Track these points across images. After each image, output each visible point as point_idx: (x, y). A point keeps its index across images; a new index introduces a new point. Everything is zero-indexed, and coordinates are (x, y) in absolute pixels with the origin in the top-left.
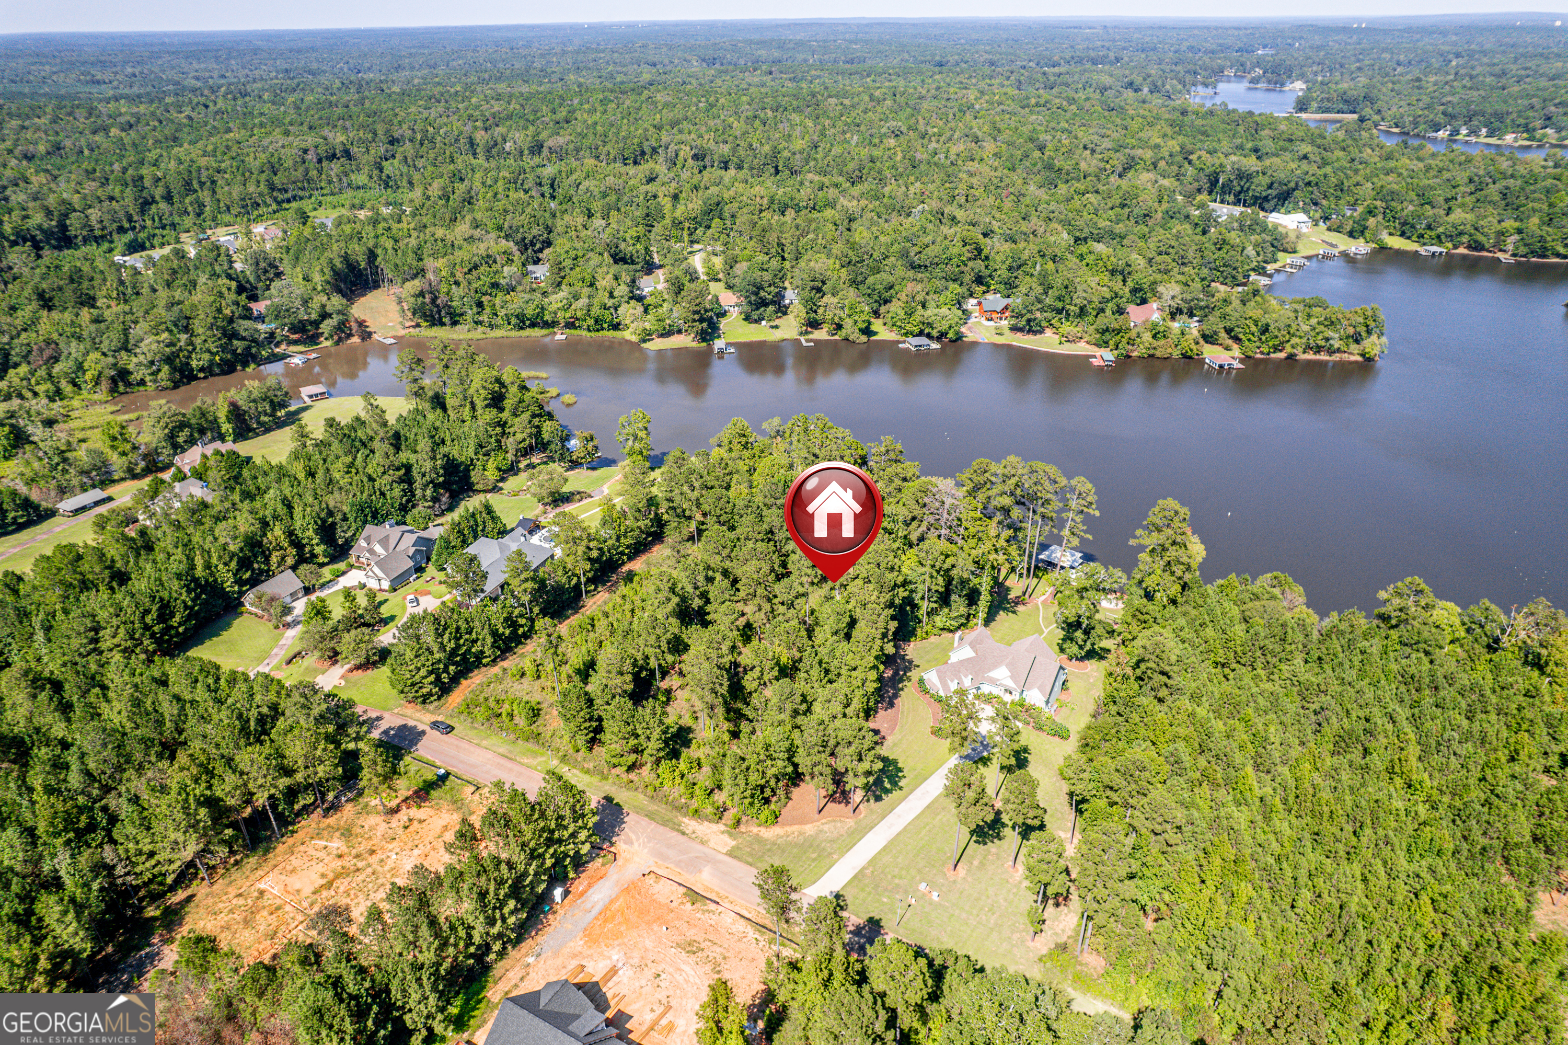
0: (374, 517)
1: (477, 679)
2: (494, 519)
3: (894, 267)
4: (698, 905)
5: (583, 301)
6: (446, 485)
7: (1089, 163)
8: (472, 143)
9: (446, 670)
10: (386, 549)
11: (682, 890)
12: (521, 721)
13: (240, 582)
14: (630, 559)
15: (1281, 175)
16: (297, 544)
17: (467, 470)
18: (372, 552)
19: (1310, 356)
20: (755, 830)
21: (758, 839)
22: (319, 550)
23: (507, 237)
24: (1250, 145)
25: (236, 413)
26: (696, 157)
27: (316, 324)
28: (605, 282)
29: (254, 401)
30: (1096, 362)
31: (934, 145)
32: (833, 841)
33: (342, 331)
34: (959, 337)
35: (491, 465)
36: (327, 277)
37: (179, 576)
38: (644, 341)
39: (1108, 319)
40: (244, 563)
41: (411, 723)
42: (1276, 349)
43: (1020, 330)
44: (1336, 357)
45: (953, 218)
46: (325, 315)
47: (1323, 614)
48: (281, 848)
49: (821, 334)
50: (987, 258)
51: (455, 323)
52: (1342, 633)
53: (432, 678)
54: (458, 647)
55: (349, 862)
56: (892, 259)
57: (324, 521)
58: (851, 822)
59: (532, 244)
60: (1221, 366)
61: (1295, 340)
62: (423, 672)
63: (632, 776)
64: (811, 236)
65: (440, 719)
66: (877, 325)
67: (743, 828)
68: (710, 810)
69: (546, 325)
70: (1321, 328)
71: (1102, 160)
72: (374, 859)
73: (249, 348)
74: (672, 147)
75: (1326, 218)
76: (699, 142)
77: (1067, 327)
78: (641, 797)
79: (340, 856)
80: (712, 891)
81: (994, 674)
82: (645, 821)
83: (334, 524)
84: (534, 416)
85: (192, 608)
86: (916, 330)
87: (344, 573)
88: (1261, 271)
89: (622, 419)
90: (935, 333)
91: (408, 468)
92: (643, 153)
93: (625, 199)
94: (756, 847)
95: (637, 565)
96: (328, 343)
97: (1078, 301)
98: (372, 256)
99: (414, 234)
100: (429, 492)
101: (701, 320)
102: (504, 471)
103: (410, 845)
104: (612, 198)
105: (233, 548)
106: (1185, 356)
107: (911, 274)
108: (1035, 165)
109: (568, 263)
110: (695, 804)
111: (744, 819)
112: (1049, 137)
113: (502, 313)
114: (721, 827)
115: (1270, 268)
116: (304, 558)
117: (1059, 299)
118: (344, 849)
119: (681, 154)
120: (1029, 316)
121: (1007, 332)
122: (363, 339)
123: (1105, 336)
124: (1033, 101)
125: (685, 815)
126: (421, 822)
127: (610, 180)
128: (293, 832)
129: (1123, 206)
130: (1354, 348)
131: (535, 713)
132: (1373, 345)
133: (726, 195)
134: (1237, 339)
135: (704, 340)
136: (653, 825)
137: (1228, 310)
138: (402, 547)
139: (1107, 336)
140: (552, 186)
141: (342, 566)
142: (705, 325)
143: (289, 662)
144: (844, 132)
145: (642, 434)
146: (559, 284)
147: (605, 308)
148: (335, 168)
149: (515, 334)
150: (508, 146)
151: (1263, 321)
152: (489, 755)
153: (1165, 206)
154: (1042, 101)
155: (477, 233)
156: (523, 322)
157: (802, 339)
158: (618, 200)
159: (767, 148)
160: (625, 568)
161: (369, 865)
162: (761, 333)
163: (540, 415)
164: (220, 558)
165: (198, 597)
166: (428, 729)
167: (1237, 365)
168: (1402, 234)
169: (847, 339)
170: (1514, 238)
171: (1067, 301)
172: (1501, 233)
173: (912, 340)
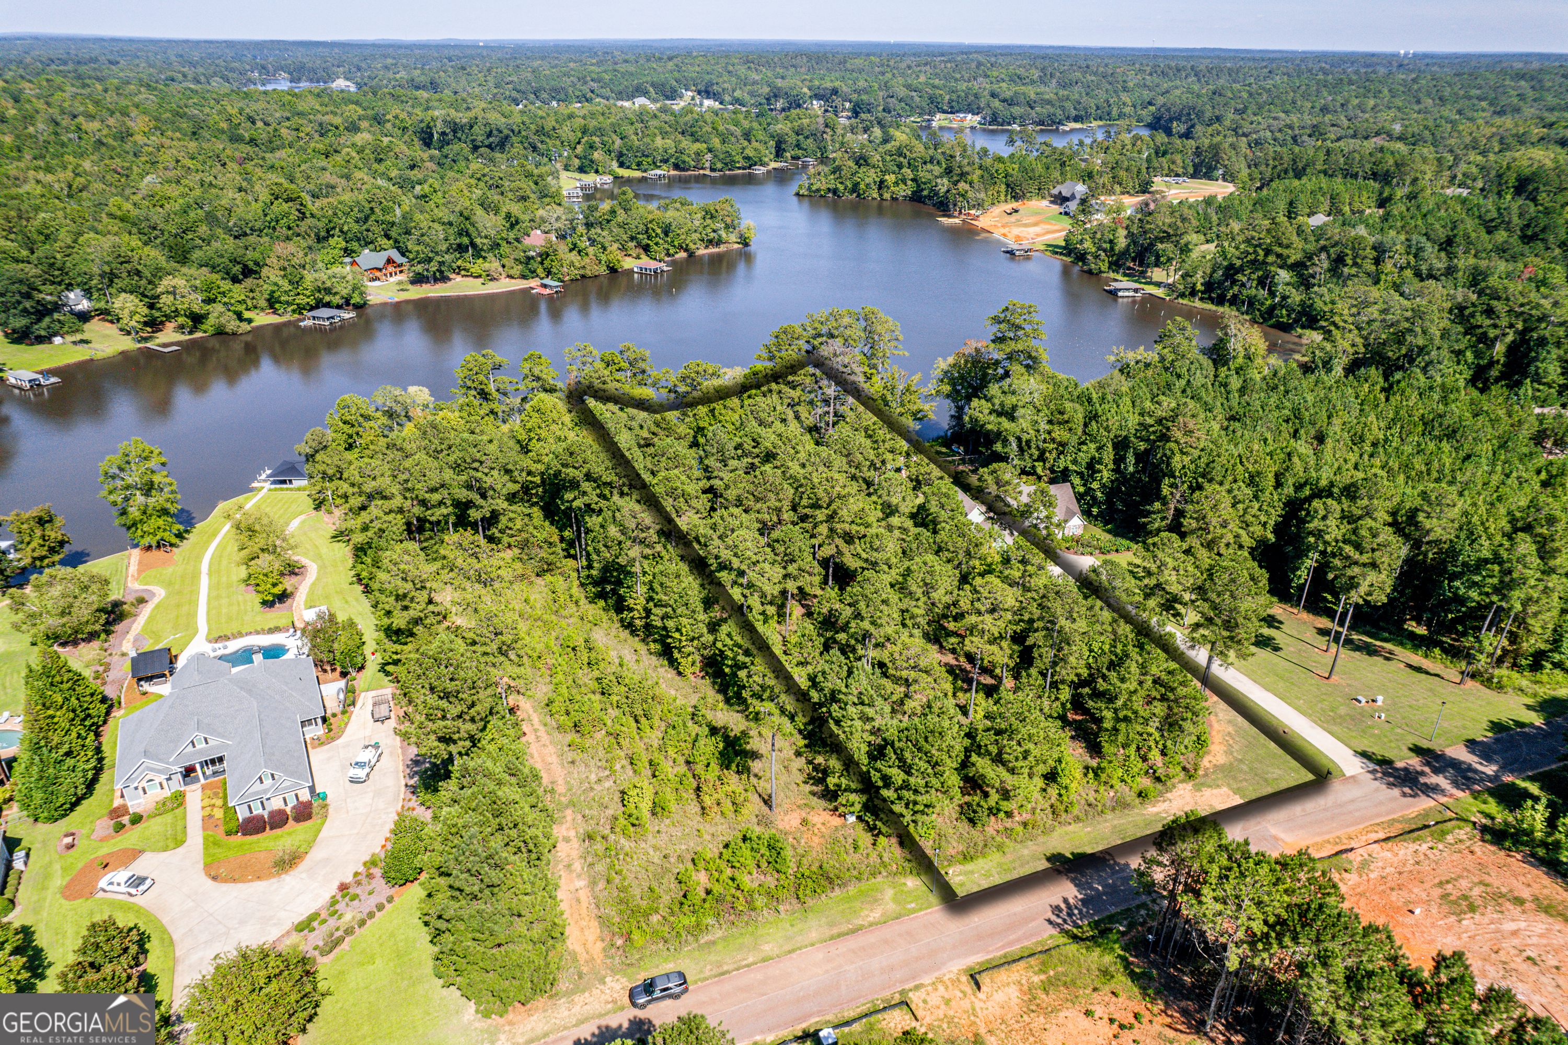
19: (705, 251)
20: (1206, 763)
34: (366, 301)
42: (681, 248)
43: (425, 279)
70: (707, 221)
77: (478, 266)
78: (1071, 828)
86: (311, 301)
90: (338, 300)
94: (1241, 776)
106: (612, 270)
120: (439, 258)
121: (408, 285)
123: (526, 267)
125: (1142, 806)
130: (733, 236)
132: (749, 229)
134: (643, 246)
157: (151, 346)
162: (68, 352)
166: (637, 1011)
168: (622, 165)
169: (220, 332)
170: (709, 156)
171: (474, 234)
172: (698, 154)
173: (315, 313)
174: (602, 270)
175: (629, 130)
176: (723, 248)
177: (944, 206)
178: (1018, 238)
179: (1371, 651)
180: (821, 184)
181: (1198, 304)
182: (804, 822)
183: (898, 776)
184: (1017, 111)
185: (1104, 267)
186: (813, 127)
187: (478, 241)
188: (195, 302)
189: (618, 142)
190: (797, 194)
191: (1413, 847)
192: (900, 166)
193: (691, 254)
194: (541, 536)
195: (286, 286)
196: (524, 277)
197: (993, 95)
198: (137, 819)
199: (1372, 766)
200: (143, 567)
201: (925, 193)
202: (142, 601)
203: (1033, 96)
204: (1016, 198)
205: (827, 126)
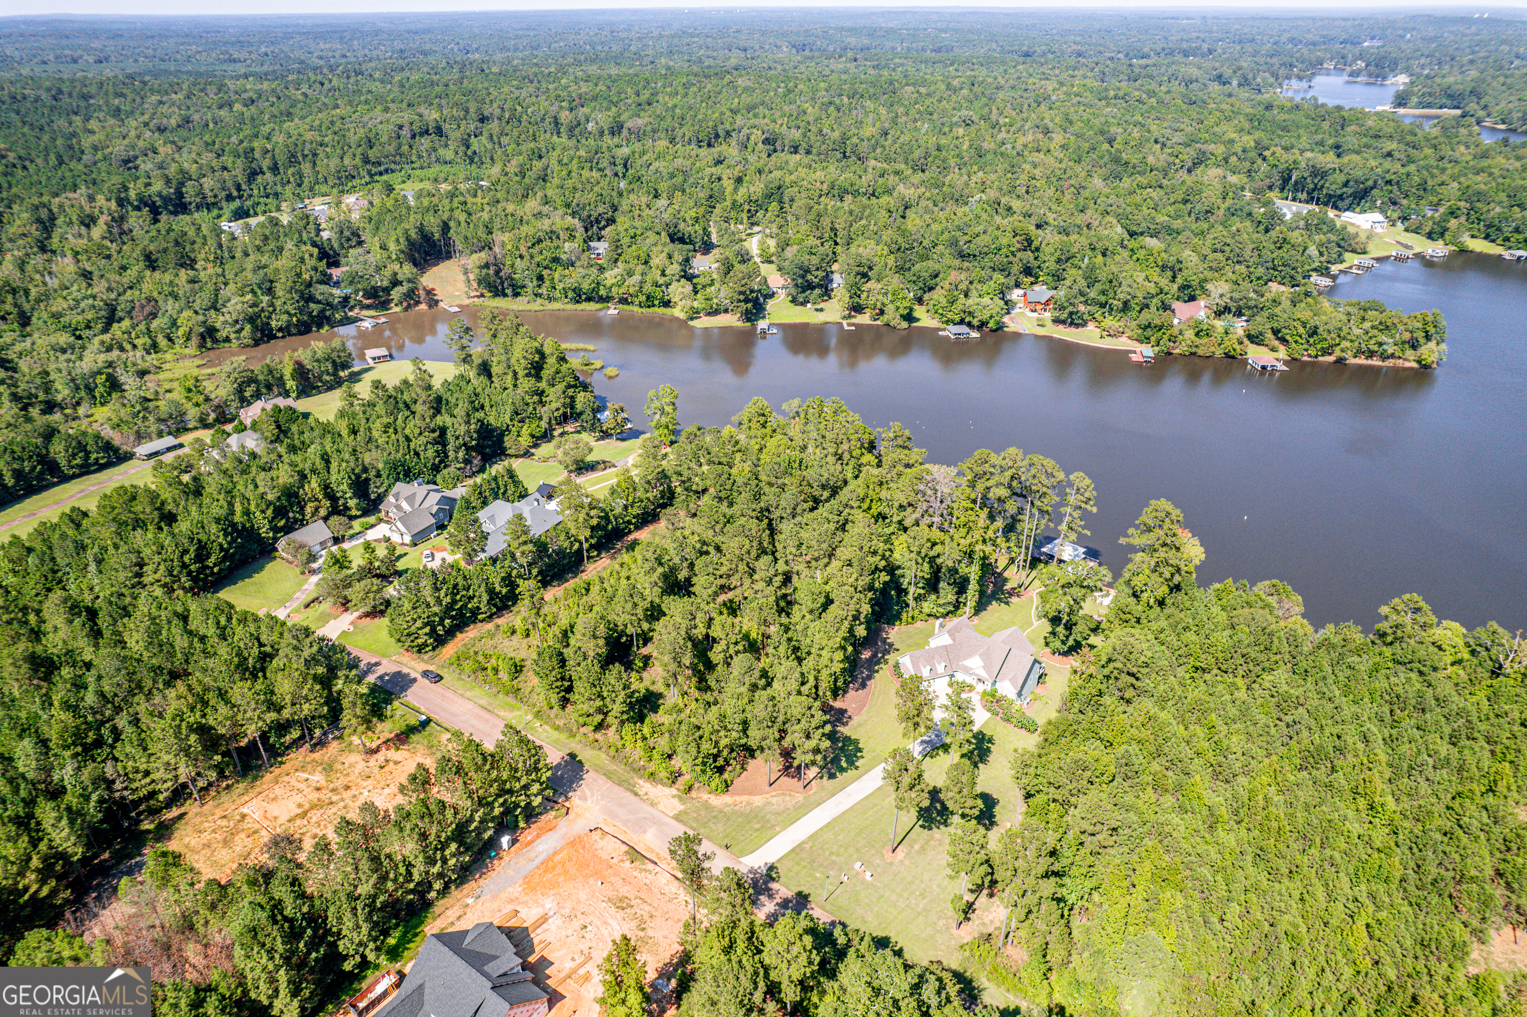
0: (406, 475)
1: (472, 633)
2: (516, 483)
3: (942, 255)
4: (637, 864)
5: (637, 278)
6: (479, 449)
7: (1156, 157)
8: (556, 122)
9: (441, 623)
10: (412, 505)
11: (624, 848)
12: (504, 676)
13: (275, 529)
14: (637, 528)
15: (1359, 174)
16: (332, 497)
17: (502, 435)
18: (399, 508)
19: (1362, 361)
20: (705, 796)
21: (707, 806)
22: (352, 503)
23: (573, 215)
24: (1331, 142)
25: (301, 372)
26: (766, 141)
27: (387, 290)
28: (658, 260)
29: (318, 361)
30: (1135, 357)
31: (1003, 135)
32: (778, 814)
33: (411, 298)
34: (1000, 327)
35: (525, 431)
36: (402, 247)
37: (218, 521)
38: (692, 319)
39: (1152, 315)
40: (280, 512)
41: (405, 670)
42: (1326, 352)
43: (1063, 322)
44: (1390, 363)
45: (1009, 209)
46: (395, 283)
47: (1318, 625)
48: (268, 777)
49: (864, 319)
50: (1037, 249)
51: (516, 295)
52: (1334, 647)
53: (427, 629)
54: (454, 602)
55: (325, 795)
56: (941, 247)
57: (358, 476)
58: (800, 797)
59: (598, 221)
60: (1264, 368)
61: (1345, 344)
62: (419, 624)
63: (598, 736)
64: (863, 222)
65: (431, 668)
66: (919, 312)
67: (694, 794)
68: (663, 774)
69: (601, 299)
70: (1375, 332)
71: (1171, 154)
72: (347, 795)
73: (323, 311)
74: (745, 131)
75: (1404, 219)
76: (772, 126)
77: (1110, 322)
78: (604, 756)
79: (318, 789)
80: (652, 851)
81: (968, 663)
82: (602, 780)
83: (367, 480)
84: (569, 386)
85: (227, 551)
86: (957, 318)
87: (372, 526)
88: (1323, 271)
89: (651, 393)
90: (975, 322)
91: (443, 431)
92: (717, 136)
93: (691, 180)
94: (703, 813)
95: (643, 535)
96: (397, 309)
97: (1122, 296)
98: (446, 228)
99: (487, 208)
100: (461, 455)
101: (746, 301)
102: (538, 438)
103: (383, 784)
104: (679, 179)
105: (270, 497)
106: (1227, 355)
107: (957, 262)
108: (1101, 158)
109: (626, 241)
110: (652, 766)
111: (696, 785)
112: (1120, 130)
113: (560, 286)
114: (674, 791)
115: (1334, 269)
116: (337, 509)
117: (1103, 293)
118: (323, 783)
119: (752, 138)
120: (1071, 309)
121: (1049, 323)
122: (430, 307)
123: (1147, 332)
124: (1112, 93)
125: (641, 777)
126: (396, 763)
127: (679, 162)
128: (281, 763)
129: (1186, 201)
130: (1410, 354)
131: (518, 669)
132: (1430, 352)
133: (788, 179)
134: (1283, 340)
135: (749, 320)
136: (609, 784)
137: (1277, 310)
138: (426, 504)
139: (1149, 332)
140: (625, 165)
141: (372, 519)
142: (750, 305)
143: (307, 606)
144: (915, 121)
145: (669, 409)
146: (616, 261)
147: (657, 285)
148: (425, 143)
149: (571, 307)
150: (591, 126)
151: (1312, 323)
152: (470, 705)
153: (1229, 202)
154: (1121, 94)
155: (546, 209)
156: (579, 296)
157: (845, 323)
158: (685, 181)
159: (836, 135)
160: (631, 537)
161: (343, 800)
162: (806, 315)
163: (575, 386)
164: (258, 505)
165: (234, 540)
166: (419, 677)
167: (1281, 367)
169: (887, 325)
173: (954, 328)
174: (1219, 353)
187: (1111, 302)
188: (878, 300)
196: (1137, 340)
199: (760, 871)
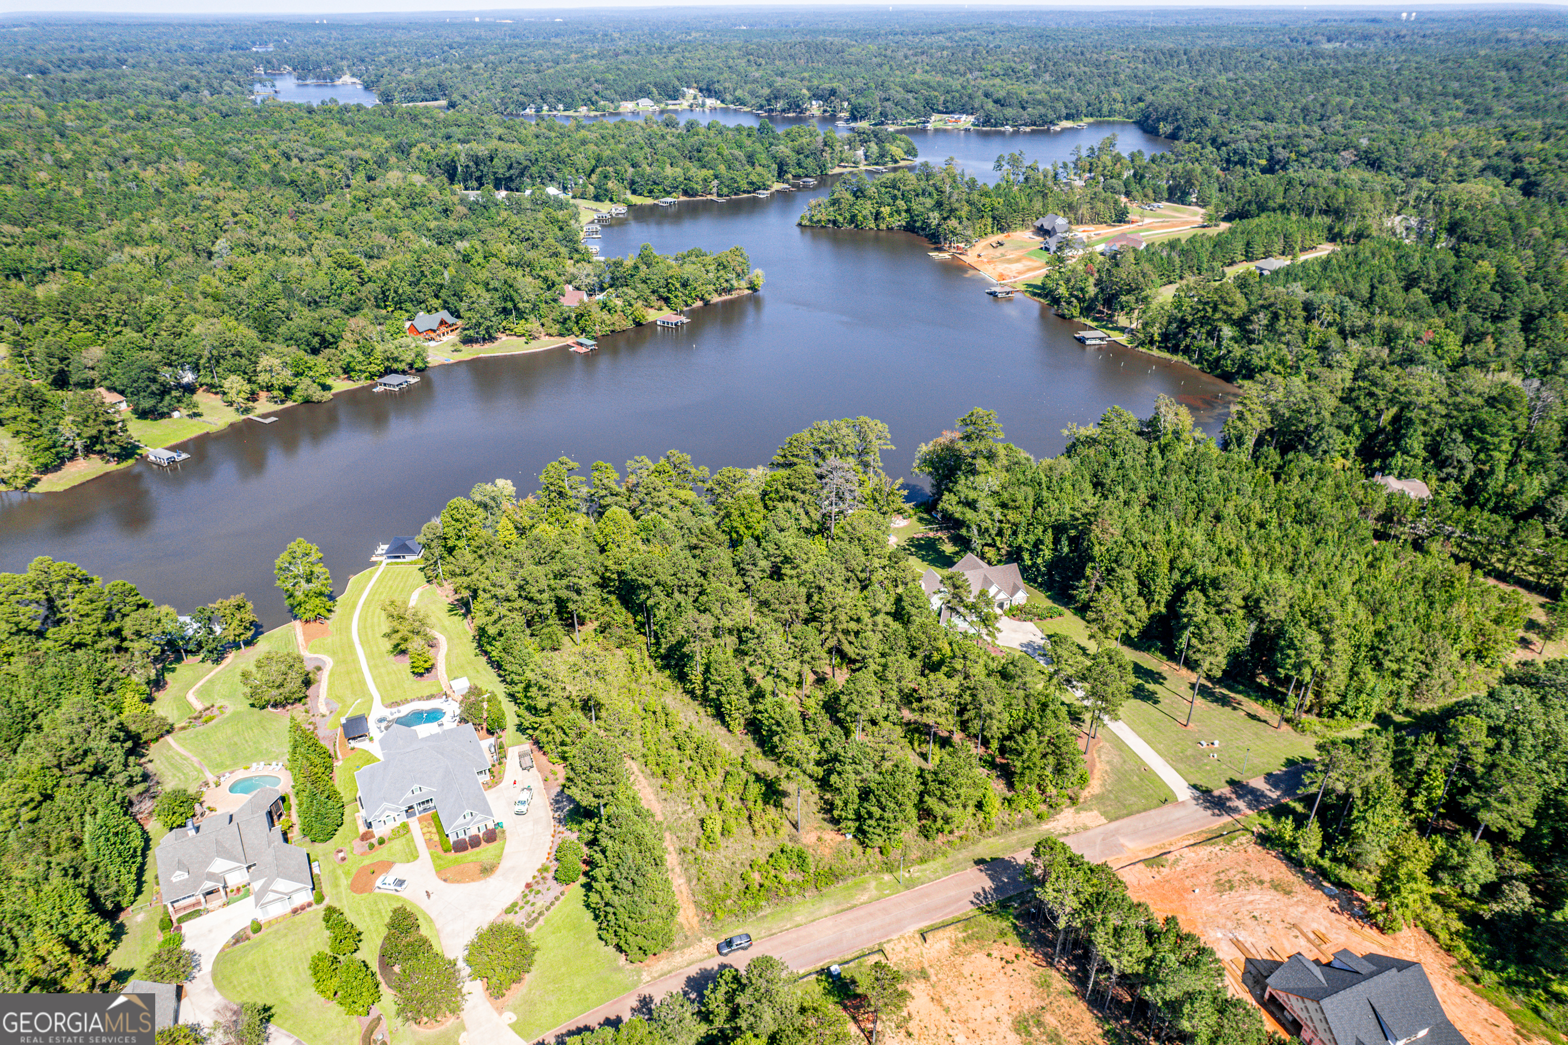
4: (1166, 864)
11: (1141, 866)
20: (1087, 793)
21: (1100, 797)
30: (576, 350)
32: (1125, 762)
34: (427, 364)
35: (131, 700)
38: (29, 484)
43: (471, 341)
58: (1105, 743)
63: (958, 832)
67: (1080, 799)
68: (1044, 807)
70: (720, 272)
77: (522, 326)
80: (1153, 849)
86: (382, 369)
90: (403, 367)
94: (1109, 802)
97: (529, 297)
102: (149, 701)
106: (638, 324)
110: (1027, 813)
111: (1071, 793)
114: (1070, 810)
117: (505, 299)
120: (486, 323)
121: (456, 347)
123: (565, 324)
130: (743, 283)
132: (758, 277)
135: (127, 456)
139: (569, 324)
152: (825, 923)
157: (253, 417)
162: (187, 426)
168: (634, 192)
169: (307, 401)
170: (716, 182)
171: (517, 299)
172: (705, 180)
173: (386, 379)
174: (629, 324)
175: (638, 156)
176: (734, 295)
177: (935, 239)
178: (1002, 276)
179: (1224, 701)
180: (822, 215)
181: (1155, 352)
182: (819, 839)
183: (877, 812)
184: (1009, 112)
185: (1076, 312)
186: (812, 147)
187: (521, 305)
188: (286, 377)
189: (631, 170)
190: (800, 225)
191: (1209, 849)
192: (895, 198)
193: (707, 303)
194: (620, 619)
195: (361, 358)
196: (561, 335)
197: (987, 95)
198: (382, 842)
199: (1197, 794)
200: (308, 638)
201: (918, 224)
202: (319, 669)
203: (1025, 96)
204: (1002, 230)
205: (826, 144)
